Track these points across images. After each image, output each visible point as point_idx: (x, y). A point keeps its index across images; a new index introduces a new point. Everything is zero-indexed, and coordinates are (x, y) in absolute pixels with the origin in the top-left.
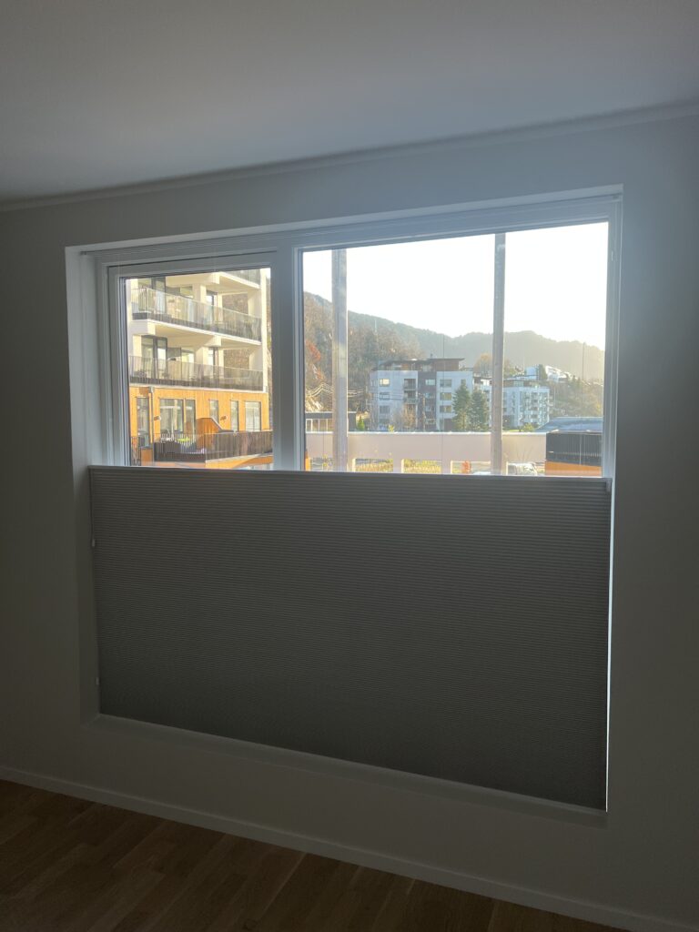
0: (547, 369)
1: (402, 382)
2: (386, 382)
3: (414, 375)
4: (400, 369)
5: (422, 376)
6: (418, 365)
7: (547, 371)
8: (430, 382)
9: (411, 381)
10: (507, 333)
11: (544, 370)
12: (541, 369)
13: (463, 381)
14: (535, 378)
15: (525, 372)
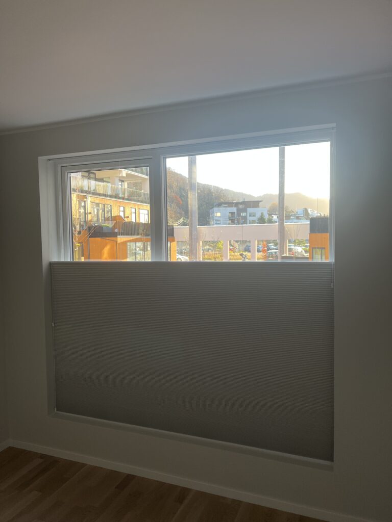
0: (309, 211)
1: (228, 214)
2: (219, 214)
3: (234, 210)
4: (226, 207)
5: (239, 211)
6: (237, 204)
7: (309, 212)
8: (243, 214)
9: (233, 213)
10: (286, 194)
11: (308, 211)
12: (306, 211)
13: (262, 214)
14: (302, 215)
15: (297, 213)
